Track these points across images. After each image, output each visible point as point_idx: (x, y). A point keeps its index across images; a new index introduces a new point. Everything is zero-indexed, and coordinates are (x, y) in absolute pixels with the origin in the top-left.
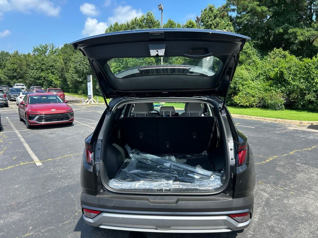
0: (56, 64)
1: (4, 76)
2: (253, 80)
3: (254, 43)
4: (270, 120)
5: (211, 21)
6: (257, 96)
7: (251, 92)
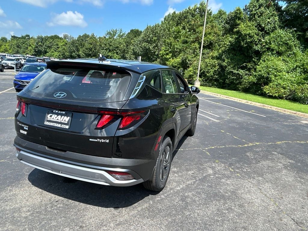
0: (120, 46)
1: (82, 53)
2: (288, 72)
3: (298, 34)
4: (290, 112)
5: (256, 10)
6: (289, 88)
7: (282, 83)
